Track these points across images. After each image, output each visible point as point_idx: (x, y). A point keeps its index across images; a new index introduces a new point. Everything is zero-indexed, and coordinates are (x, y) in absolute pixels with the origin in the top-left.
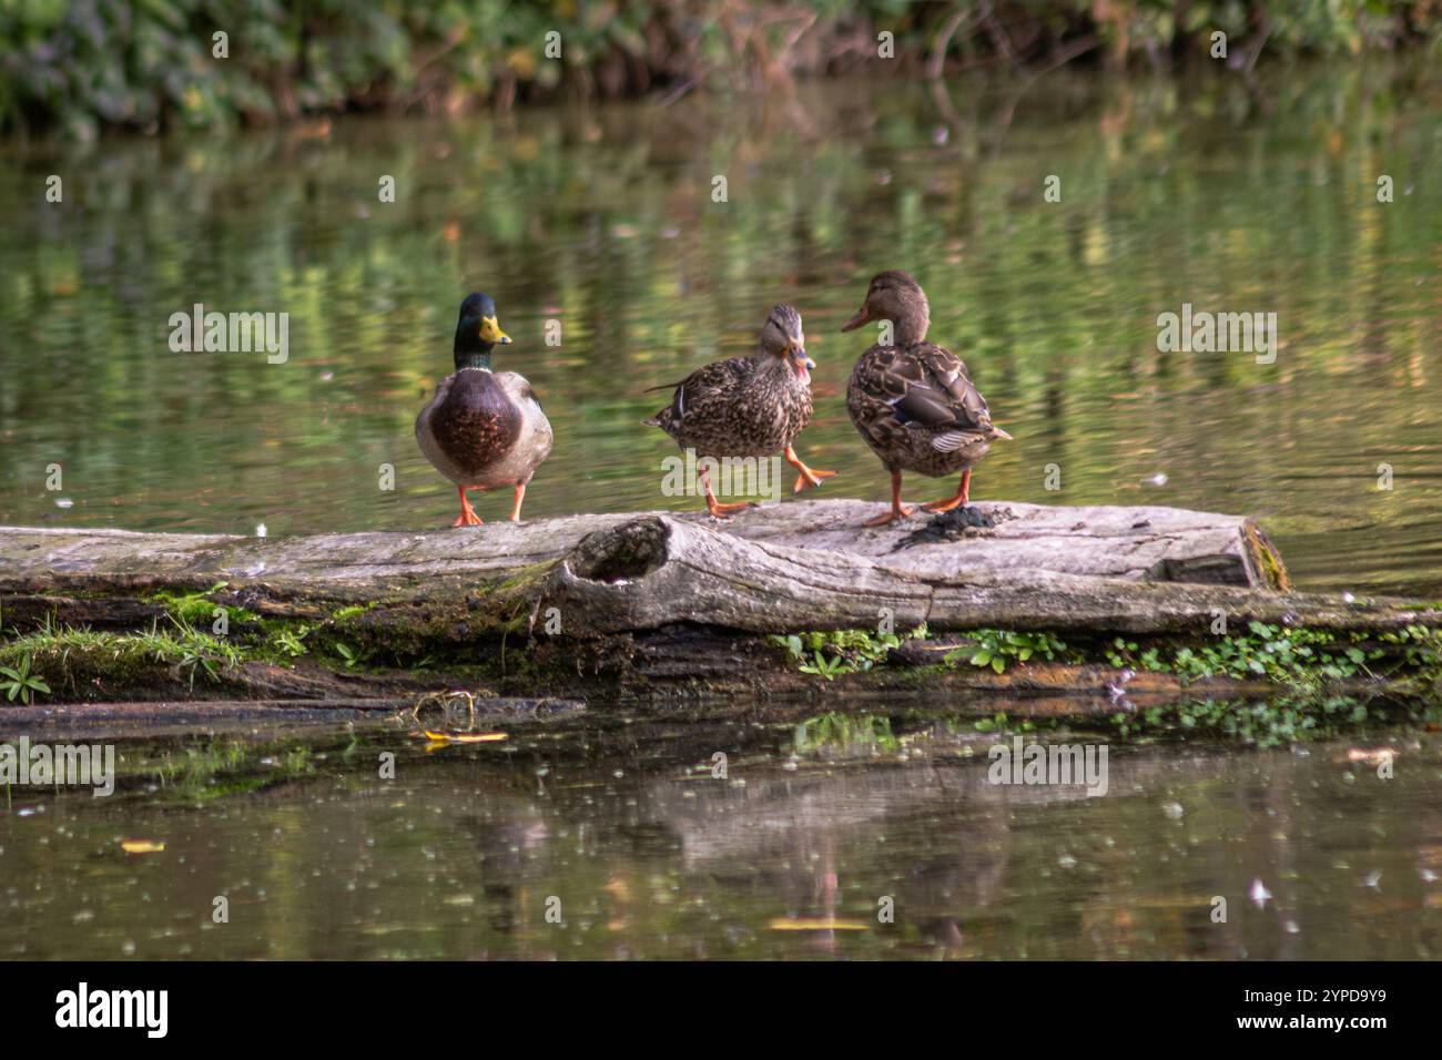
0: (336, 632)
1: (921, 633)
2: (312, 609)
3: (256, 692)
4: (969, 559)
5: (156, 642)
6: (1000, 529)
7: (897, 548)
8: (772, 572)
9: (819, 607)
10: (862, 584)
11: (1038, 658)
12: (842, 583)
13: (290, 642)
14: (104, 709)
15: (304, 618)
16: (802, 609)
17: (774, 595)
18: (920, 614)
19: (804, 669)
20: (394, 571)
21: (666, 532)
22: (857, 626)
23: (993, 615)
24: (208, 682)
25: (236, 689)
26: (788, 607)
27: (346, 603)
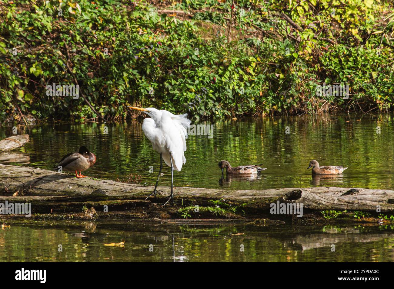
0: (242, 208)
1: (346, 211)
2: (238, 204)
3: (228, 218)
4: (354, 198)
5: (211, 209)
6: (360, 193)
7: (341, 196)
8: (319, 200)
9: (328, 206)
10: (335, 202)
11: (366, 216)
12: (332, 202)
13: (234, 209)
14: (200, 220)
15: (237, 205)
16: (325, 206)
17: (320, 204)
18: (346, 208)
19: (325, 217)
20: (252, 197)
21: (301, 192)
22: (334, 210)
23: (358, 208)
24: (219, 216)
25: (224, 217)
26: (322, 206)
27: (244, 203)
